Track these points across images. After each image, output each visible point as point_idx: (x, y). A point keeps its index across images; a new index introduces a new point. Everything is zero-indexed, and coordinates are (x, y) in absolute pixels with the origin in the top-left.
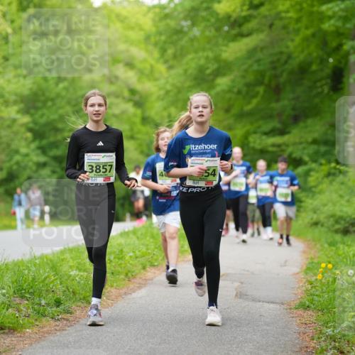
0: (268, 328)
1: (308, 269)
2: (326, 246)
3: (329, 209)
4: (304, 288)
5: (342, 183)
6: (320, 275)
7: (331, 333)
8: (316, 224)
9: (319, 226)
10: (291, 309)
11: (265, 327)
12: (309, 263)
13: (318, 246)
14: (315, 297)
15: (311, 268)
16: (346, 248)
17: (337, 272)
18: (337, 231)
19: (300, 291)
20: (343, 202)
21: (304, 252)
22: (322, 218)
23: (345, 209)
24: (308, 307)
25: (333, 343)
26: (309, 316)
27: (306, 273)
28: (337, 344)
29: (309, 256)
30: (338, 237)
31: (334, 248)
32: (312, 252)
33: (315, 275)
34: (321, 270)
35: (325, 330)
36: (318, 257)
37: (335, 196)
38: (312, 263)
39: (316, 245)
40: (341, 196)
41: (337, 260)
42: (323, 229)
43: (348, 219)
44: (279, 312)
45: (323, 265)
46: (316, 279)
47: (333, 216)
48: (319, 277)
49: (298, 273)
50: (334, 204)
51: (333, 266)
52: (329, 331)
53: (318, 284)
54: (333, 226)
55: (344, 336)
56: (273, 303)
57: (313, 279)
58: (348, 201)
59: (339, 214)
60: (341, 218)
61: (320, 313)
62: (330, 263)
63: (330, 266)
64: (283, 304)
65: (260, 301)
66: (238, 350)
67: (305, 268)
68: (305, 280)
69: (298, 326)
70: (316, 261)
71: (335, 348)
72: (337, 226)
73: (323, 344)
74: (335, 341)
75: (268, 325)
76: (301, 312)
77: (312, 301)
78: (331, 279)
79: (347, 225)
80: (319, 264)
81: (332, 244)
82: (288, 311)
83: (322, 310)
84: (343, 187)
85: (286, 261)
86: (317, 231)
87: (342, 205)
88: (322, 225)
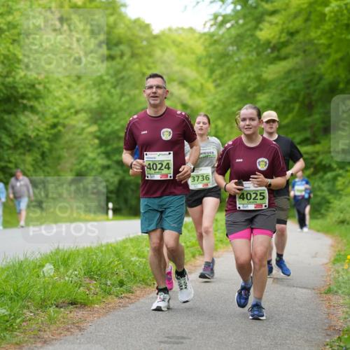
0: (301, 309)
1: (336, 260)
4: (332, 276)
6: (347, 265)
8: (343, 222)
9: (345, 224)
10: (321, 294)
12: (337, 255)
13: (345, 241)
14: (342, 284)
15: (338, 259)
19: (328, 279)
21: (332, 246)
24: (336, 292)
26: (337, 299)
27: (334, 264)
29: (337, 250)
32: (340, 246)
33: (342, 265)
34: (347, 261)
36: (345, 250)
38: (340, 255)
39: (342, 240)
42: (349, 227)
44: (310, 296)
45: (349, 257)
46: (343, 269)
48: (346, 267)
49: (327, 264)
53: (345, 273)
56: (305, 288)
57: (340, 269)
61: (346, 298)
64: (313, 289)
65: (294, 286)
66: (275, 327)
67: (333, 259)
68: (332, 270)
69: (327, 307)
70: (342, 253)
75: (301, 306)
76: (329, 296)
77: (339, 287)
80: (345, 256)
82: (319, 295)
83: (348, 295)
85: (316, 253)
86: (344, 228)
88: (348, 224)
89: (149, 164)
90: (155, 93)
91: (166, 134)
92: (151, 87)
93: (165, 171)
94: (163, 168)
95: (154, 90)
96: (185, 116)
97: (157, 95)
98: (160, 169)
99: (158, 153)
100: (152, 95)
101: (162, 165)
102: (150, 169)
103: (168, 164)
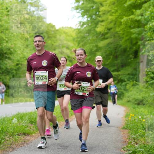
1: (126, 116)
2: (132, 109)
3: (133, 97)
4: (125, 122)
5: (138, 88)
7: (133, 137)
8: (129, 101)
10: (120, 129)
11: (112, 135)
12: (127, 114)
13: (130, 109)
14: (128, 125)
15: (127, 116)
16: (139, 109)
17: (136, 117)
18: (136, 104)
19: (123, 123)
20: (138, 94)
21: (125, 111)
22: (131, 99)
23: (139, 97)
25: (134, 140)
26: (126, 131)
27: (125, 117)
28: (135, 140)
30: (136, 106)
31: (134, 109)
32: (128, 110)
33: (128, 118)
34: (130, 116)
35: (131, 136)
37: (135, 92)
40: (137, 92)
41: (136, 113)
42: (131, 103)
43: (139, 100)
44: (116, 130)
45: (131, 115)
46: (129, 120)
47: (134, 99)
48: (130, 119)
49: (123, 118)
50: (135, 95)
51: (135, 115)
52: (133, 136)
53: (129, 121)
54: (134, 102)
55: (137, 138)
57: (128, 119)
58: (139, 94)
59: (136, 98)
60: (137, 99)
61: (130, 131)
62: (133, 114)
63: (133, 115)
64: (117, 127)
67: (125, 116)
68: (125, 120)
69: (122, 134)
70: (129, 113)
71: (134, 142)
72: (136, 102)
73: (130, 140)
74: (134, 139)
76: (123, 130)
77: (127, 127)
78: (133, 119)
79: (139, 102)
80: (130, 114)
81: (134, 108)
83: (130, 129)
84: (138, 89)
85: (119, 113)
86: (129, 103)
87: (137, 95)
88: (131, 102)
89: (37, 77)
90: (38, 44)
91: (45, 63)
92: (36, 42)
93: (45, 80)
94: (43, 79)
95: (37, 43)
96: (53, 55)
97: (39, 45)
98: (42, 79)
99: (41, 72)
100: (37, 45)
101: (43, 77)
102: (37, 79)
103: (46, 77)
